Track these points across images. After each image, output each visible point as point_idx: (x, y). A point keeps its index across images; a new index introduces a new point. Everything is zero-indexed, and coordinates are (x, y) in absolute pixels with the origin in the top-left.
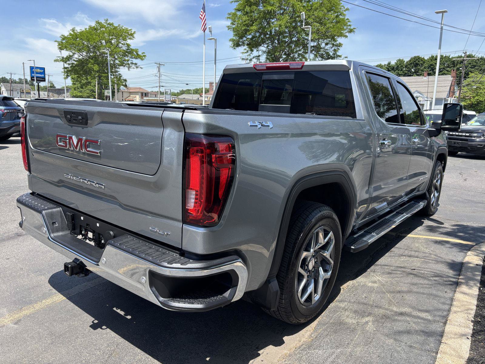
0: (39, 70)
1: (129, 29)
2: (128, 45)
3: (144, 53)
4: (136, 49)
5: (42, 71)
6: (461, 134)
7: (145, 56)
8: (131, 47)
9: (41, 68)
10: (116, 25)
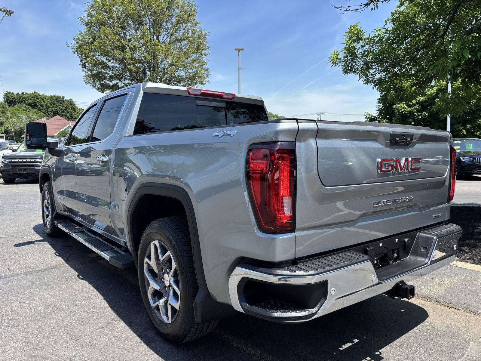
6: (25, 161)
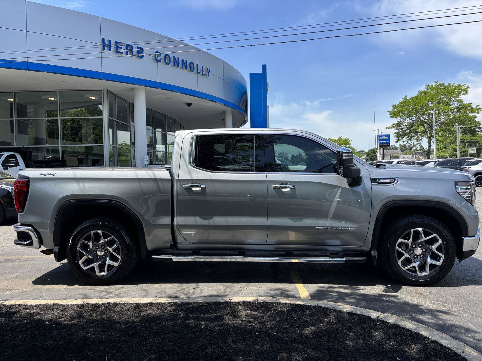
0: (385, 138)
1: (462, 84)
2: (461, 101)
3: (479, 105)
4: (469, 103)
5: (387, 138)
7: (480, 109)
8: (463, 103)
9: (386, 136)
10: (446, 84)
